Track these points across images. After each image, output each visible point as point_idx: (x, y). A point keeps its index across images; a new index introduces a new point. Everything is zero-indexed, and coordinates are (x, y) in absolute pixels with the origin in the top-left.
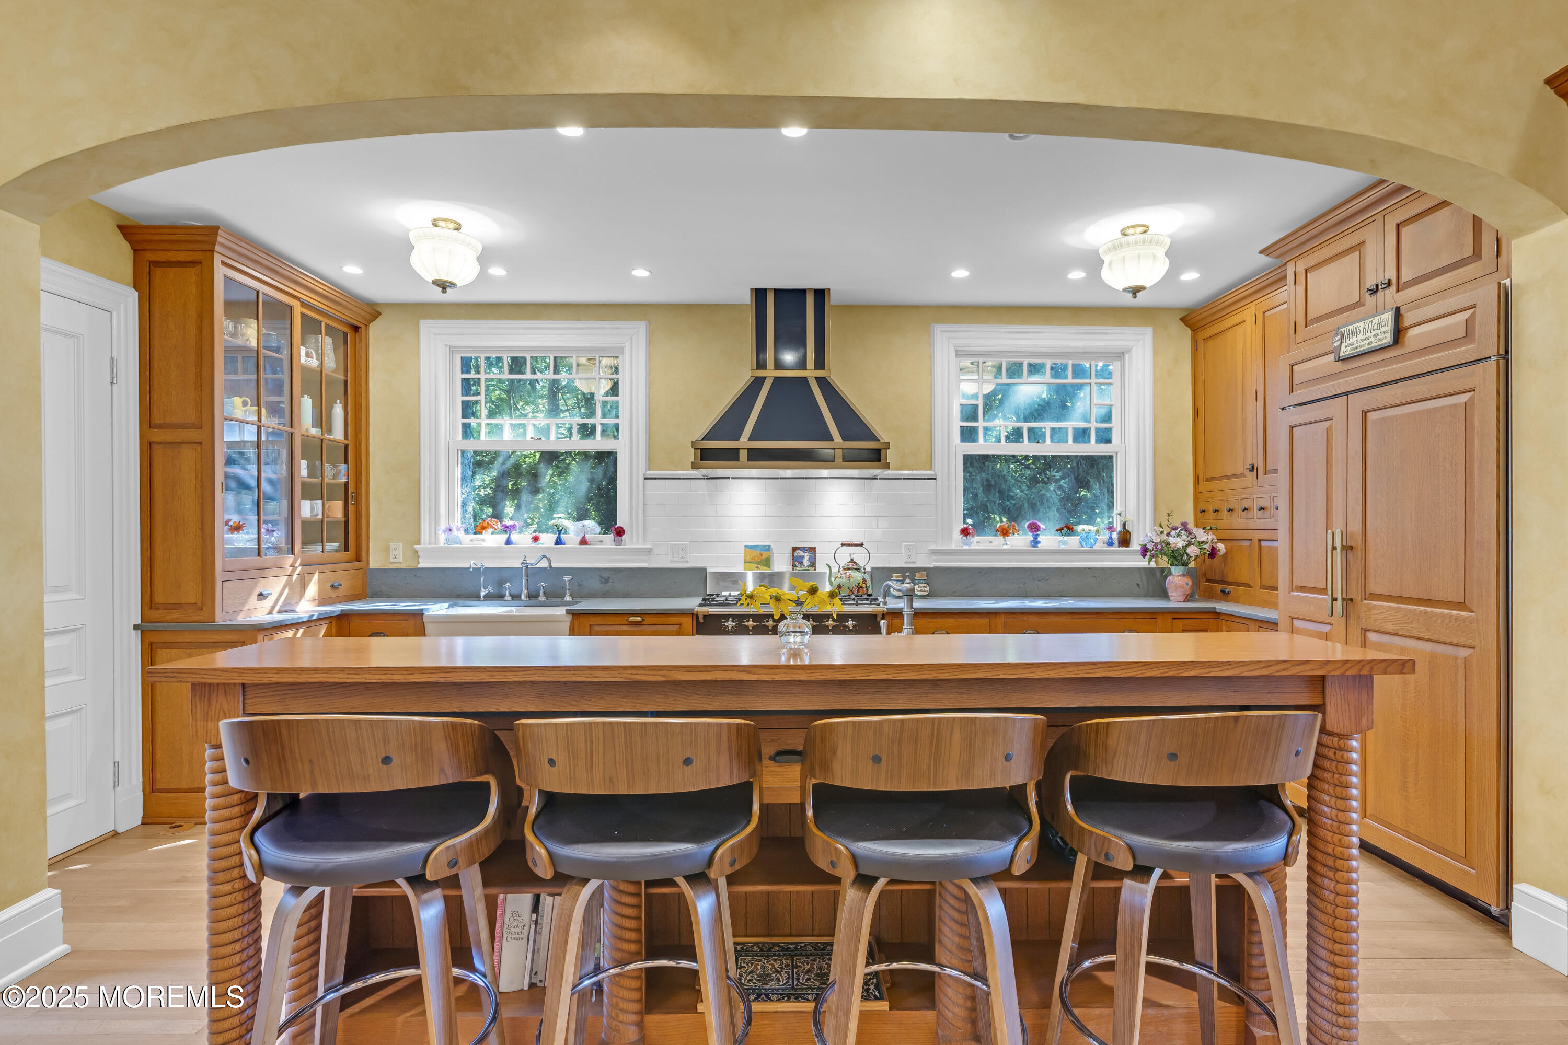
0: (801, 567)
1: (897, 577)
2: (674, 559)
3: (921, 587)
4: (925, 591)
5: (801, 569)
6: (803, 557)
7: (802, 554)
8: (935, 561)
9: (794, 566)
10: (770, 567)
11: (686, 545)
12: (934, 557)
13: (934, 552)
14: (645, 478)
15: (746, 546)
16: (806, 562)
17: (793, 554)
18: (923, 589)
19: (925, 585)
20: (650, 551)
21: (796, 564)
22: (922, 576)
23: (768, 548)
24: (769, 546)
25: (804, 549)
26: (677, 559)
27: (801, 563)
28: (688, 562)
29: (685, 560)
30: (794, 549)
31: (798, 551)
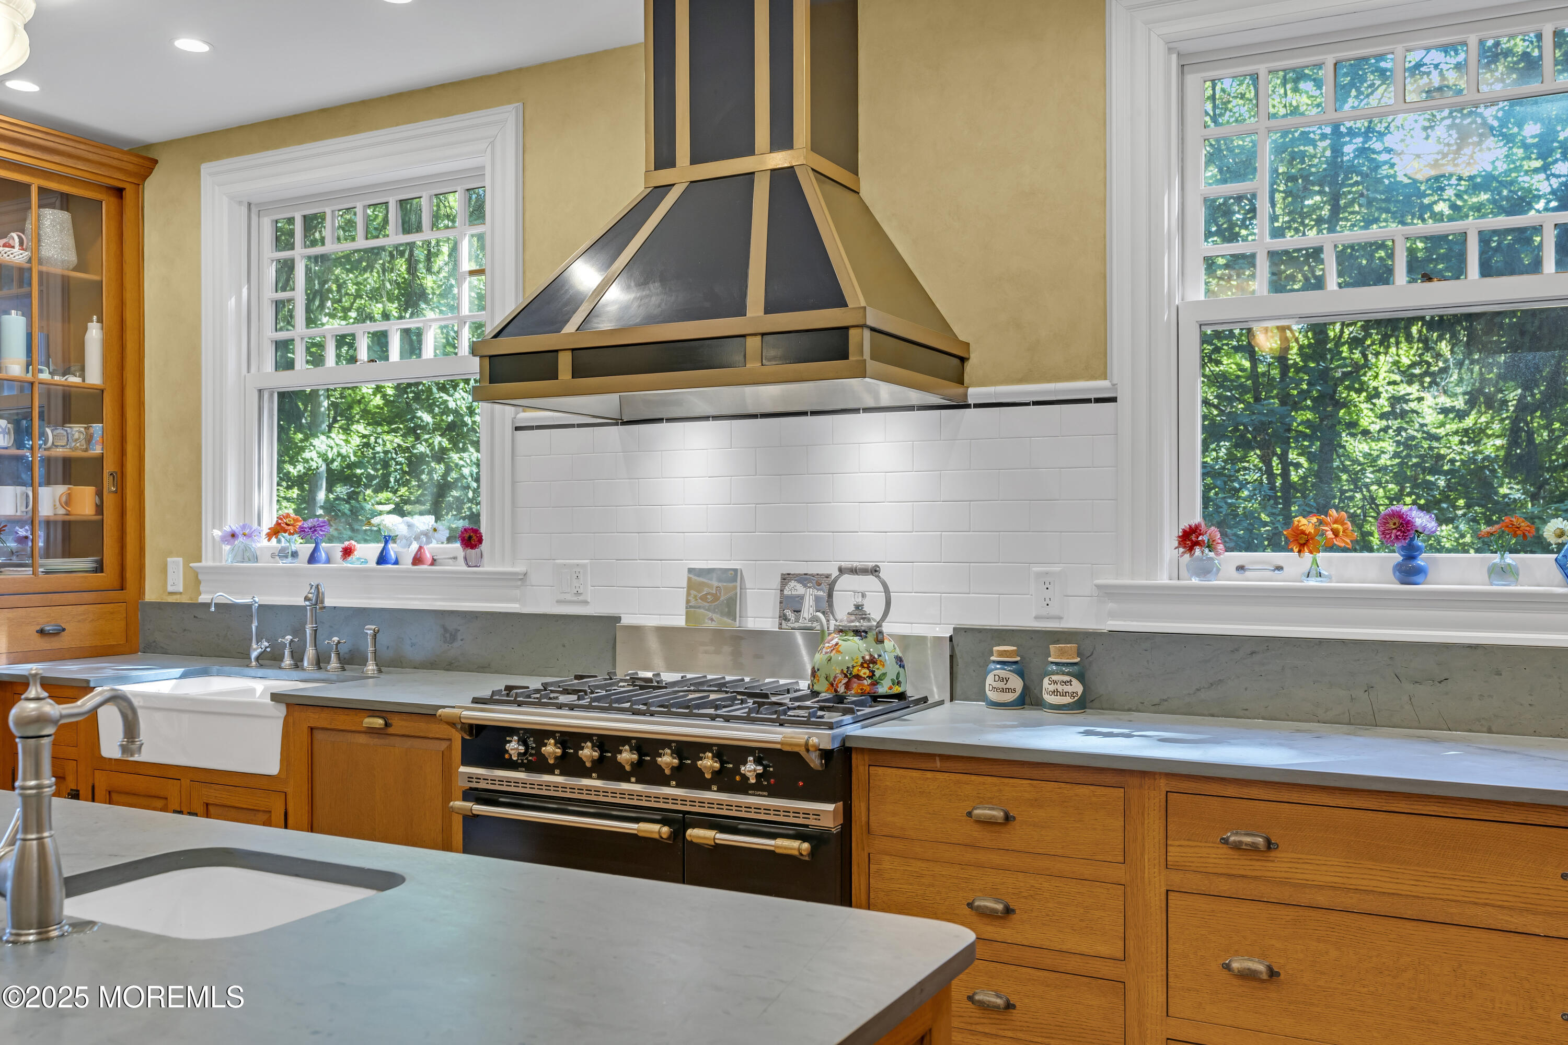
0: (797, 620)
1: (1001, 654)
2: (562, 597)
3: (1055, 682)
4: (1064, 694)
5: (796, 625)
6: (802, 597)
7: (799, 589)
8: (1113, 615)
9: (784, 618)
10: (735, 619)
11: (584, 566)
12: (1111, 606)
13: (1108, 593)
14: (517, 429)
15: (690, 570)
16: (808, 609)
17: (782, 591)
18: (1060, 688)
19: (1067, 678)
20: (523, 578)
21: (789, 613)
22: (1062, 653)
23: (733, 575)
24: (736, 570)
25: (804, 579)
26: (569, 597)
27: (798, 611)
28: (586, 602)
29: (581, 598)
30: (786, 578)
31: (793, 584)
